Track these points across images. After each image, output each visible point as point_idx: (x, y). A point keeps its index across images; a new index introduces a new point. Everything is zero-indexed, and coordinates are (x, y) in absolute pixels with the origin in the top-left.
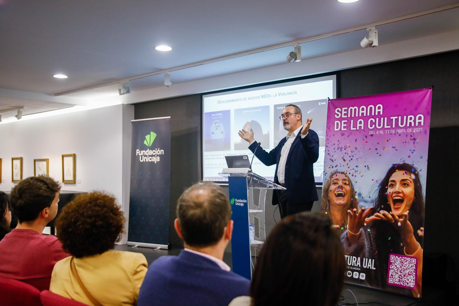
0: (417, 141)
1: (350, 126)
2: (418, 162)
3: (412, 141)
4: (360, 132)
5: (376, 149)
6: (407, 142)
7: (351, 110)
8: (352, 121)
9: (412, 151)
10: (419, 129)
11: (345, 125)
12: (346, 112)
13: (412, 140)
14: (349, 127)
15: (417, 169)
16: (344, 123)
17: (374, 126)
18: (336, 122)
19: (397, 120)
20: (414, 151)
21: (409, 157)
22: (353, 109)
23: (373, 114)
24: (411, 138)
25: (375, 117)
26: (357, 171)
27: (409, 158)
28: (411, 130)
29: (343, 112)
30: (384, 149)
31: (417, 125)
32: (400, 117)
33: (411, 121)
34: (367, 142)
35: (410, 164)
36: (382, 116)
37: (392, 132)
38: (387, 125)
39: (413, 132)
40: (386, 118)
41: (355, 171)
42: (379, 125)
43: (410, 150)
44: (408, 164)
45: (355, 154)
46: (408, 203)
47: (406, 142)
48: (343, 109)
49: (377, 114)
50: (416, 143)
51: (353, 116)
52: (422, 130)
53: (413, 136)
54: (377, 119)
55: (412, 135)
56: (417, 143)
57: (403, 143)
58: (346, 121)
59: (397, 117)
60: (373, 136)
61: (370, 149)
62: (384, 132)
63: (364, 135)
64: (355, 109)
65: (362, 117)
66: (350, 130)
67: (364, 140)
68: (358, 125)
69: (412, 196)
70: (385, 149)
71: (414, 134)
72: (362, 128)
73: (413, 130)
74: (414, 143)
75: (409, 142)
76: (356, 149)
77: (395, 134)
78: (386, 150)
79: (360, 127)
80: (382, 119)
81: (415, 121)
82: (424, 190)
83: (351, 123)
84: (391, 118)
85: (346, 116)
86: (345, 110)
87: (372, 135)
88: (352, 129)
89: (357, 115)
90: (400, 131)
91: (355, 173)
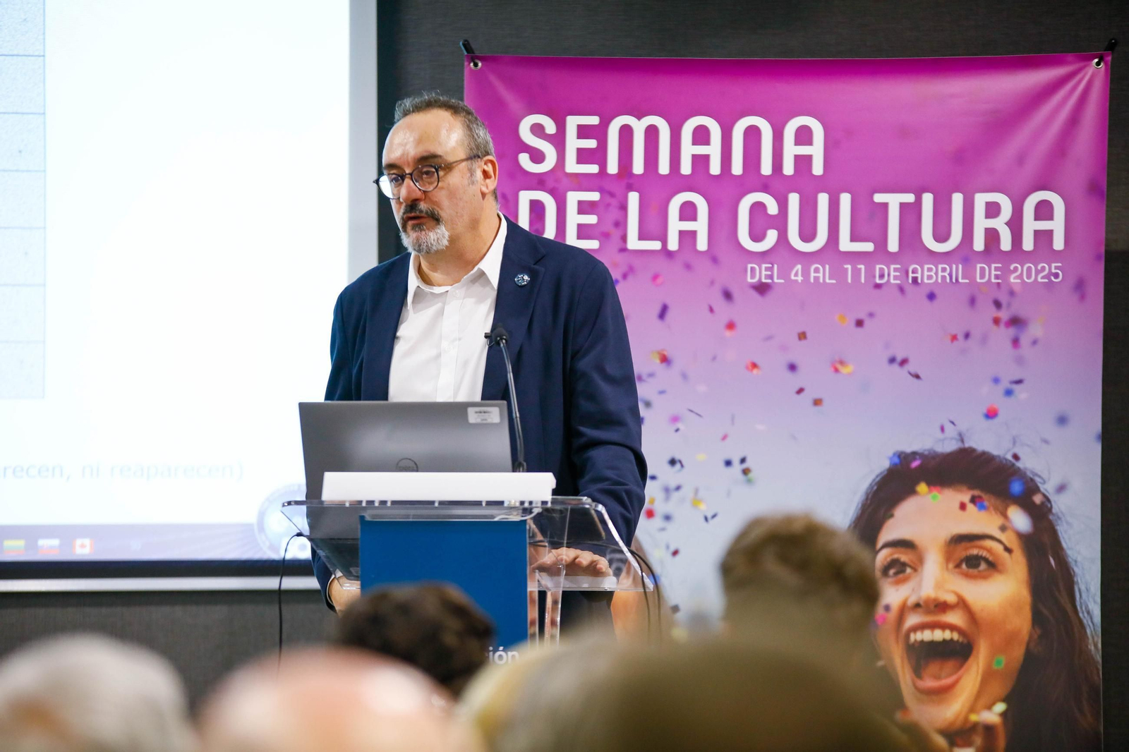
0: (1035, 330)
1: (621, 224)
2: (1046, 442)
3: (1006, 334)
4: (688, 267)
5: (792, 367)
6: (976, 334)
7: (626, 132)
8: (633, 198)
9: (1005, 384)
10: (1043, 268)
11: (591, 219)
12: (591, 144)
13: (1002, 326)
14: (616, 234)
15: (1037, 480)
16: (584, 208)
17: (772, 236)
18: (525, 197)
19: (911, 213)
20: (1015, 387)
21: (991, 414)
22: (639, 127)
23: (766, 168)
24: (993, 312)
25: (776, 185)
26: (678, 488)
27: (990, 422)
28: (996, 269)
29: (573, 143)
30: (836, 370)
31: (1028, 244)
32: (928, 199)
33: (992, 223)
34: (731, 326)
35: (995, 452)
36: (821, 184)
37: (882, 276)
38: (854, 238)
39: (1009, 284)
40: (845, 200)
41: (667, 490)
42: (808, 234)
43: (996, 381)
44: (984, 453)
45: (662, 392)
46: (1000, 662)
47: (967, 336)
48: (573, 122)
49: (788, 169)
50: (1025, 340)
51: (638, 167)
52: (1056, 276)
53: (1009, 305)
54: (794, 200)
55: (1004, 299)
56: (1035, 342)
57: (954, 338)
58: (594, 196)
59: (909, 198)
60: (771, 296)
61: (754, 365)
62: (838, 273)
63: (712, 283)
64: (652, 132)
65: (700, 178)
66: (624, 250)
67: (711, 310)
68: (675, 225)
69: (1022, 623)
70: (845, 370)
71: (1012, 293)
72: (702, 244)
73: (1006, 272)
74: (1016, 342)
75: (984, 339)
76: (665, 359)
77: (901, 289)
78: (850, 374)
79: (688, 238)
80: (823, 199)
81: (1016, 225)
82: (1088, 590)
83: (624, 208)
84: (879, 198)
85: (593, 169)
86: (583, 132)
87: (762, 289)
88: (634, 243)
89: (664, 168)
90: (929, 274)
91: (667, 498)
